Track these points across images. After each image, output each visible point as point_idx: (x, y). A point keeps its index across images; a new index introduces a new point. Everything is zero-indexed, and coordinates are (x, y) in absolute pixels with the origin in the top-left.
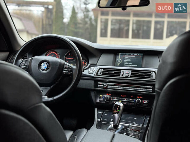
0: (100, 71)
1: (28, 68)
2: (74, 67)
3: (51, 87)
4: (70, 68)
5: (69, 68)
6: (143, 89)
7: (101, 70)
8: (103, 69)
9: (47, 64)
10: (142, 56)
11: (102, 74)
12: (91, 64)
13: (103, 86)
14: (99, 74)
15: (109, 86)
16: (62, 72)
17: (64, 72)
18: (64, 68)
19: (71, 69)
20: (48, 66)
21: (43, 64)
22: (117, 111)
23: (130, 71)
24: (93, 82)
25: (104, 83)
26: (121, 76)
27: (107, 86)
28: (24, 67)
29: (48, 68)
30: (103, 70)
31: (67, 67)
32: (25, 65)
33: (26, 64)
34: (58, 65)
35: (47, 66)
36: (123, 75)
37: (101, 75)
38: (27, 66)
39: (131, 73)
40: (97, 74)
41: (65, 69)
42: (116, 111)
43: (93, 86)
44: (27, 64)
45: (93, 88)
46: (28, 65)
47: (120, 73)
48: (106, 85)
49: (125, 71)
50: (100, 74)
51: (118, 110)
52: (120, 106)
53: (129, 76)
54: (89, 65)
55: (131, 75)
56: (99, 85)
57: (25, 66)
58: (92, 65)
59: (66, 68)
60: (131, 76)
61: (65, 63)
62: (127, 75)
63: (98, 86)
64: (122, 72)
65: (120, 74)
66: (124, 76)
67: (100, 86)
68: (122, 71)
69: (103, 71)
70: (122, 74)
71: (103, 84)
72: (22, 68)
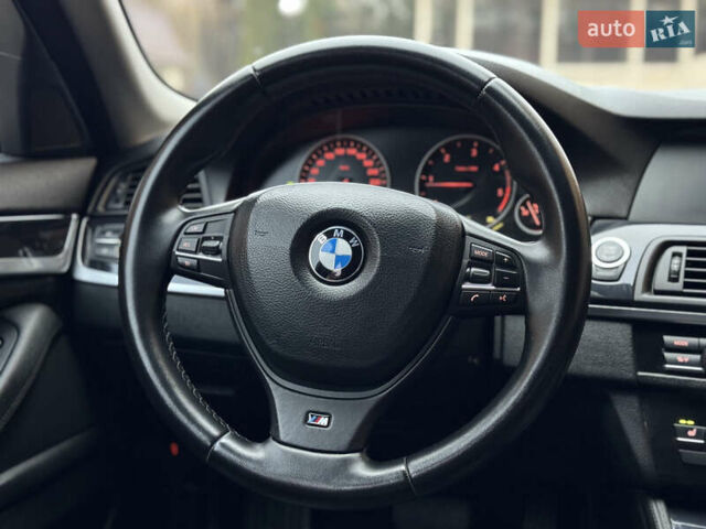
0: (668, 263)
1: (228, 262)
3: (381, 392)
4: (506, 258)
5: (499, 261)
7: (675, 255)
8: (683, 250)
11: (686, 285)
12: (595, 217)
13: (697, 358)
14: (661, 280)
16: (453, 289)
17: (467, 286)
18: (465, 261)
19: (510, 265)
20: (356, 251)
25: (703, 341)
28: (201, 256)
30: (690, 254)
31: (482, 252)
32: (206, 244)
33: (208, 239)
34: (428, 244)
35: (349, 252)
37: (678, 286)
38: (216, 251)
40: (648, 286)
41: (470, 265)
43: (628, 359)
44: (220, 239)
45: (625, 368)
46: (223, 245)
50: (673, 279)
56: (667, 356)
57: (206, 251)
59: (477, 261)
61: (467, 228)
63: (663, 360)
67: (681, 357)
69: (688, 264)
71: (699, 350)
72: (187, 263)
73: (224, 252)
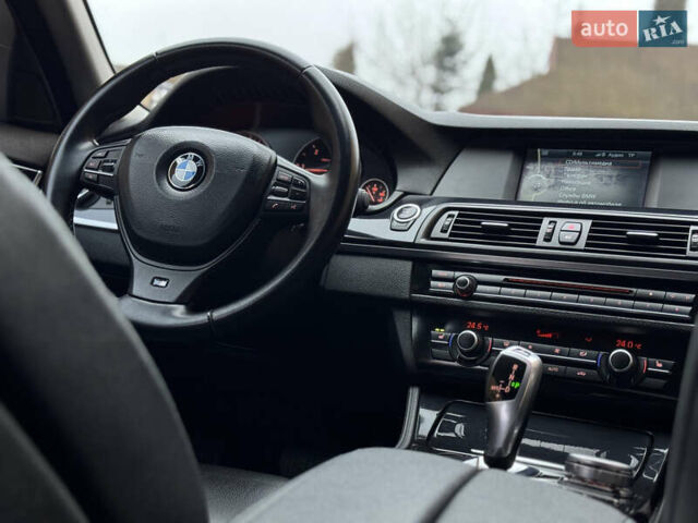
0: (444, 220)
1: (117, 177)
2: (320, 180)
3: (204, 268)
4: (301, 181)
5: (295, 183)
6: (648, 304)
7: (450, 216)
8: (456, 213)
9: (196, 159)
10: (648, 162)
11: (451, 235)
12: (406, 194)
13: (451, 285)
14: (436, 232)
15: (480, 287)
16: (261, 198)
17: (270, 198)
18: (273, 182)
19: (302, 186)
20: (200, 169)
21: (179, 160)
22: (507, 390)
23: (587, 224)
24: (406, 267)
25: (457, 274)
26: (540, 241)
27: (473, 288)
28: (100, 172)
29: (199, 178)
30: (459, 215)
31: (285, 176)
32: (105, 164)
33: (108, 161)
34: (247, 167)
35: (195, 170)
36: (548, 238)
37: (446, 235)
38: (111, 169)
39: (591, 231)
40: (428, 235)
41: (275, 185)
42: (504, 386)
43: (406, 285)
44: (115, 161)
45: (404, 291)
46: (115, 166)
47: (539, 228)
48: (464, 283)
49: (560, 221)
50: (444, 231)
51: (515, 380)
52: (522, 366)
53: (581, 244)
54: (396, 195)
55: (589, 238)
56: (432, 283)
57: (104, 169)
58: (409, 197)
59: (281, 182)
60: (587, 245)
61: (279, 162)
62: (569, 237)
63: (429, 286)
64: (545, 226)
65: (536, 234)
66: (554, 242)
67: (440, 284)
68: (546, 221)
69: (456, 221)
70: (547, 234)
71: (453, 280)
72: (91, 177)
73: (116, 170)
